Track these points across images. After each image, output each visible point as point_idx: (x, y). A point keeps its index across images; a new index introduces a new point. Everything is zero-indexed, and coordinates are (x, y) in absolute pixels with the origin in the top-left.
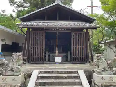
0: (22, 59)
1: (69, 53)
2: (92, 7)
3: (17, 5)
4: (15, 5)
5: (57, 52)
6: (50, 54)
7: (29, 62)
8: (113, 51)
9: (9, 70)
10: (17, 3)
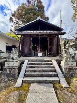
0: (18, 52)
1: (47, 51)
2: (61, 23)
3: (15, 22)
4: (13, 23)
5: (39, 50)
6: (35, 52)
7: (22, 56)
8: (74, 50)
9: (11, 59)
10: (14, 21)
